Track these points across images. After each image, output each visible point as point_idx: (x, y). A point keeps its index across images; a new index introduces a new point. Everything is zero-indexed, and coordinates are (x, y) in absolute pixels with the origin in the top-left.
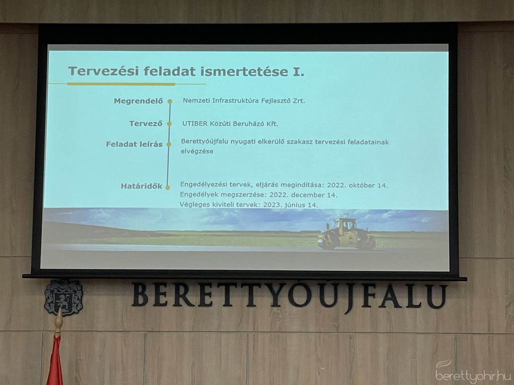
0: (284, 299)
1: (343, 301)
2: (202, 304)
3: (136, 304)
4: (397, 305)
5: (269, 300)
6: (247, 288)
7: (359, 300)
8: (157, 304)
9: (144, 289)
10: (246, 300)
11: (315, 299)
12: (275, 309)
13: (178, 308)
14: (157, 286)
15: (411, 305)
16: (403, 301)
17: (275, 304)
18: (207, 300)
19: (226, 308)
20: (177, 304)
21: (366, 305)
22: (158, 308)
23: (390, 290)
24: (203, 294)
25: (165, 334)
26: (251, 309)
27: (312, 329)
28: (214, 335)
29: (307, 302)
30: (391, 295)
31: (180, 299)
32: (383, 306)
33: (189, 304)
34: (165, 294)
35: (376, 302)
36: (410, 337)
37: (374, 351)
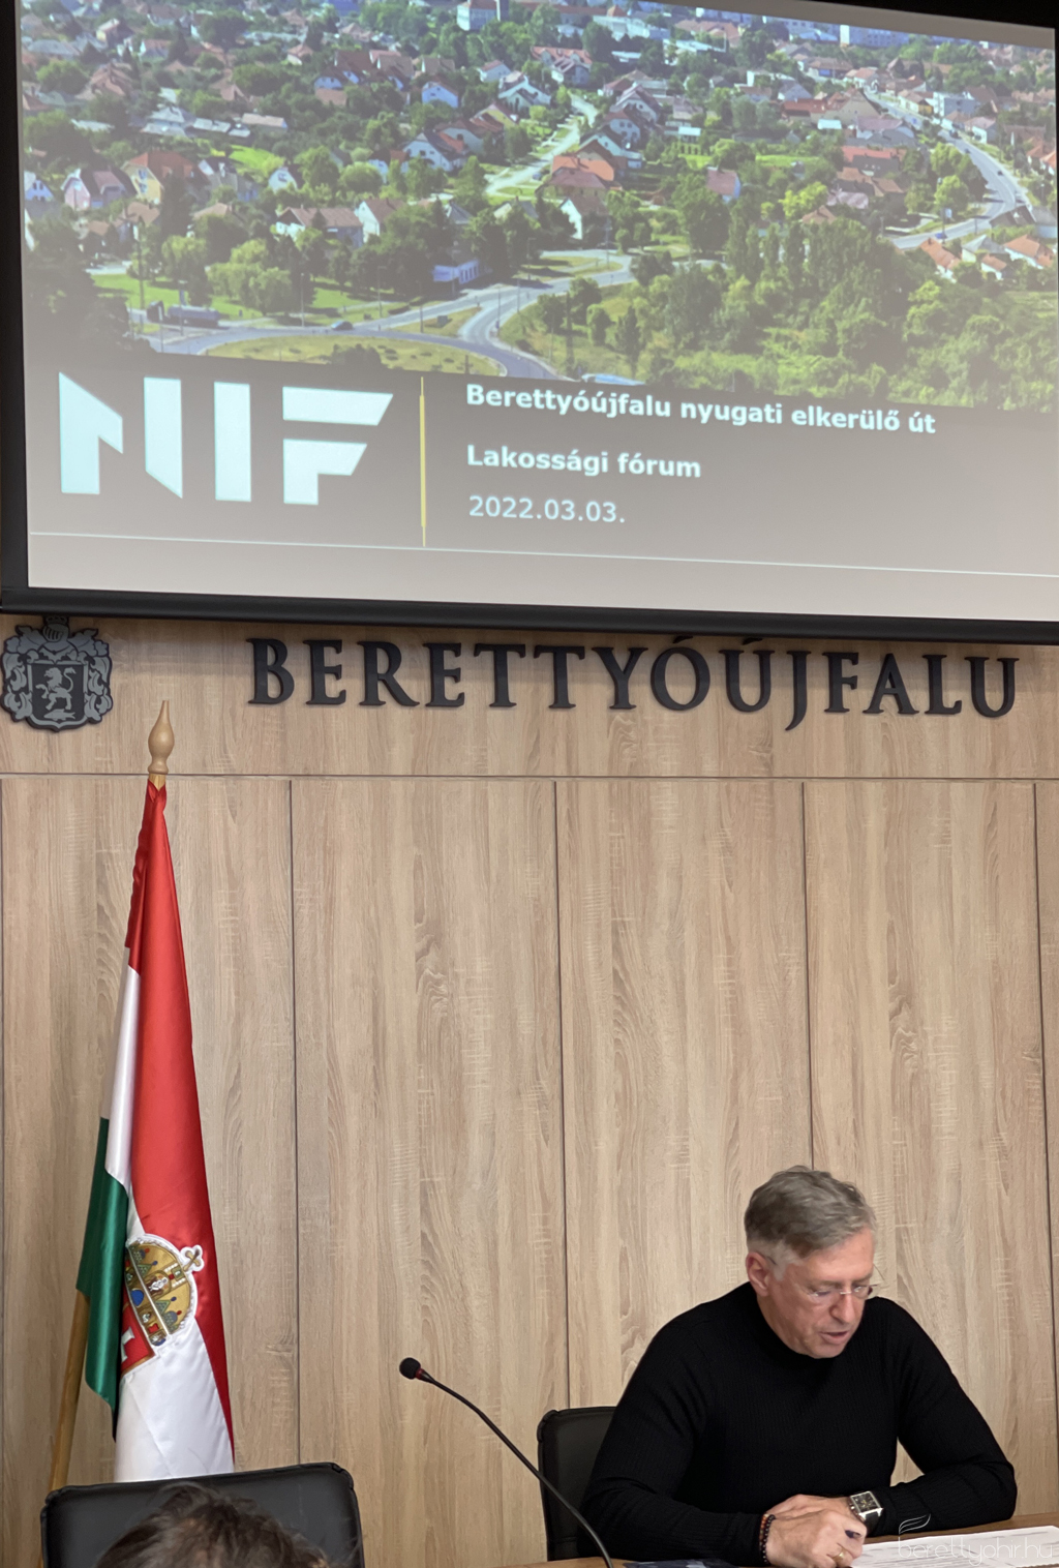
0: (640, 689)
1: (782, 697)
2: (437, 700)
3: (260, 698)
4: (905, 708)
5: (603, 691)
6: (547, 659)
7: (818, 696)
8: (318, 697)
9: (281, 654)
10: (547, 692)
11: (717, 691)
12: (619, 715)
13: (372, 710)
14: (316, 647)
15: (936, 707)
16: (919, 698)
17: (621, 702)
18: (451, 690)
19: (499, 712)
20: (370, 700)
21: (836, 705)
22: (317, 710)
23: (889, 667)
24: (437, 673)
25: (341, 784)
26: (561, 714)
27: (709, 768)
28: (467, 785)
29: (698, 699)
30: (890, 681)
31: (379, 687)
32: (874, 708)
33: (403, 699)
34: (337, 672)
35: (857, 698)
36: (935, 789)
37: (856, 825)
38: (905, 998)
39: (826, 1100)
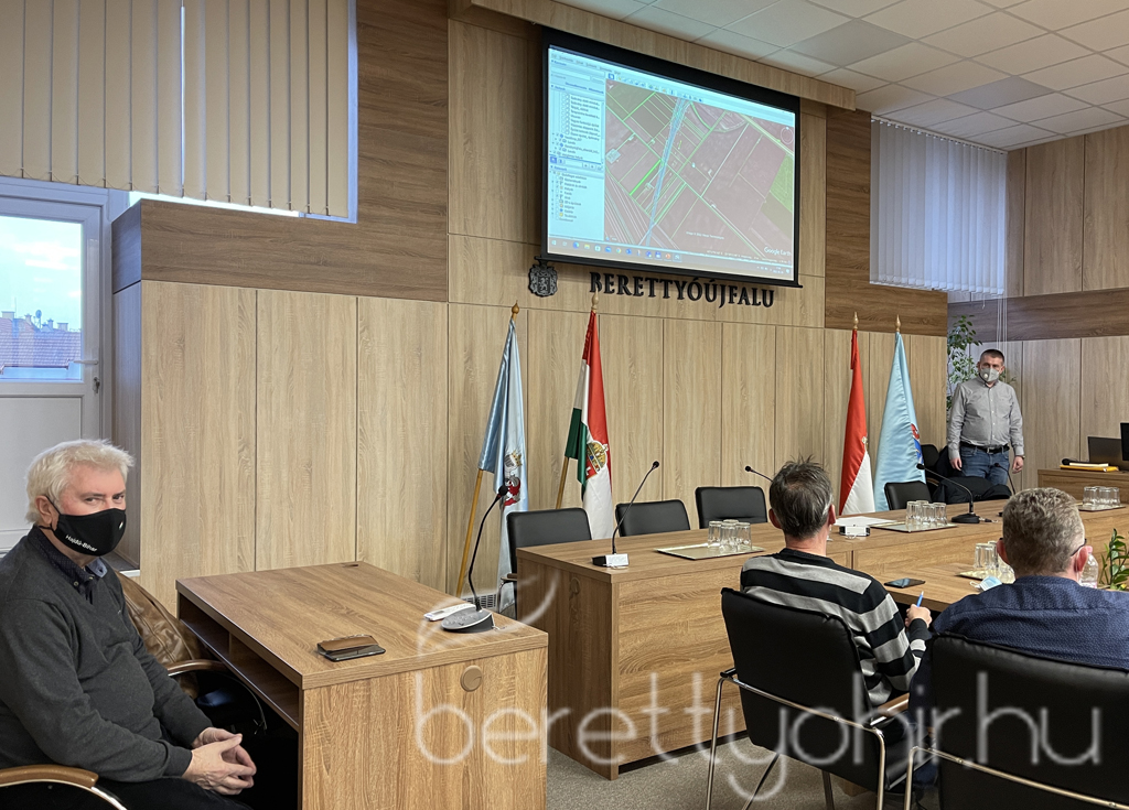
0: (685, 294)
1: (719, 297)
2: (636, 294)
3: (593, 290)
4: (747, 303)
5: (676, 294)
6: (663, 284)
7: (727, 298)
8: (607, 291)
9: (599, 278)
10: (663, 293)
11: (703, 295)
12: (680, 301)
13: (620, 295)
14: (607, 276)
15: (754, 303)
16: (751, 301)
17: (680, 297)
18: (640, 291)
19: (651, 298)
20: (620, 293)
21: (731, 301)
22: (607, 294)
23: (744, 291)
24: (637, 286)
25: (612, 317)
26: (666, 299)
27: (701, 317)
28: (642, 319)
29: (699, 297)
30: (744, 295)
31: (623, 290)
32: (740, 303)
33: (628, 293)
34: (612, 284)
35: (736, 299)
36: (753, 326)
37: (735, 336)
38: (744, 385)
39: (725, 413)
